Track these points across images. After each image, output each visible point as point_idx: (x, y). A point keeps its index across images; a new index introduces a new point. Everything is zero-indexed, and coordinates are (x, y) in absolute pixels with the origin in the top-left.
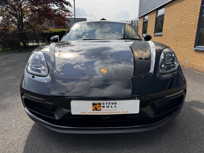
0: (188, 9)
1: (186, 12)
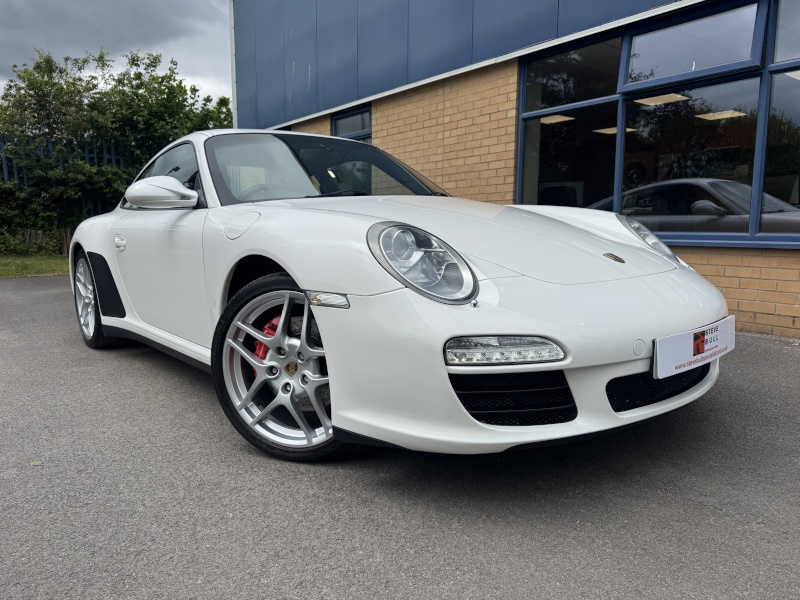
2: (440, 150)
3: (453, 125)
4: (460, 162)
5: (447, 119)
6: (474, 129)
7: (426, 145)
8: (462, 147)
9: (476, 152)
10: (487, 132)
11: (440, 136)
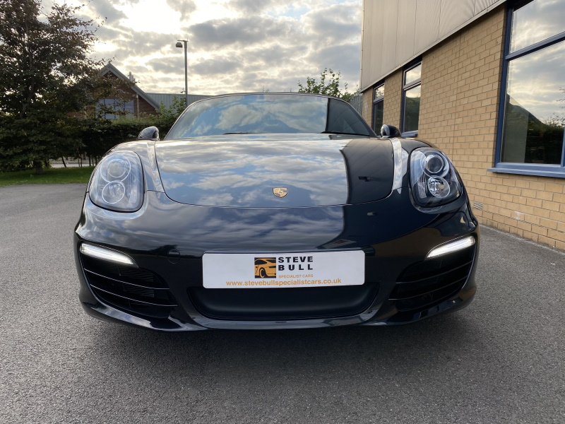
2: (455, 93)
3: (463, 70)
4: (465, 101)
5: (460, 65)
6: (476, 72)
7: (448, 88)
8: (466, 88)
9: (476, 92)
10: (482, 74)
11: (456, 80)
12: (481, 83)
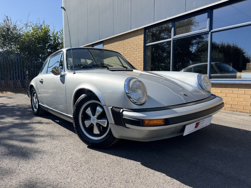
0: (131, 47)
1: (129, 49)
3: (127, 48)
6: (132, 49)
10: (136, 50)
12: (135, 53)
